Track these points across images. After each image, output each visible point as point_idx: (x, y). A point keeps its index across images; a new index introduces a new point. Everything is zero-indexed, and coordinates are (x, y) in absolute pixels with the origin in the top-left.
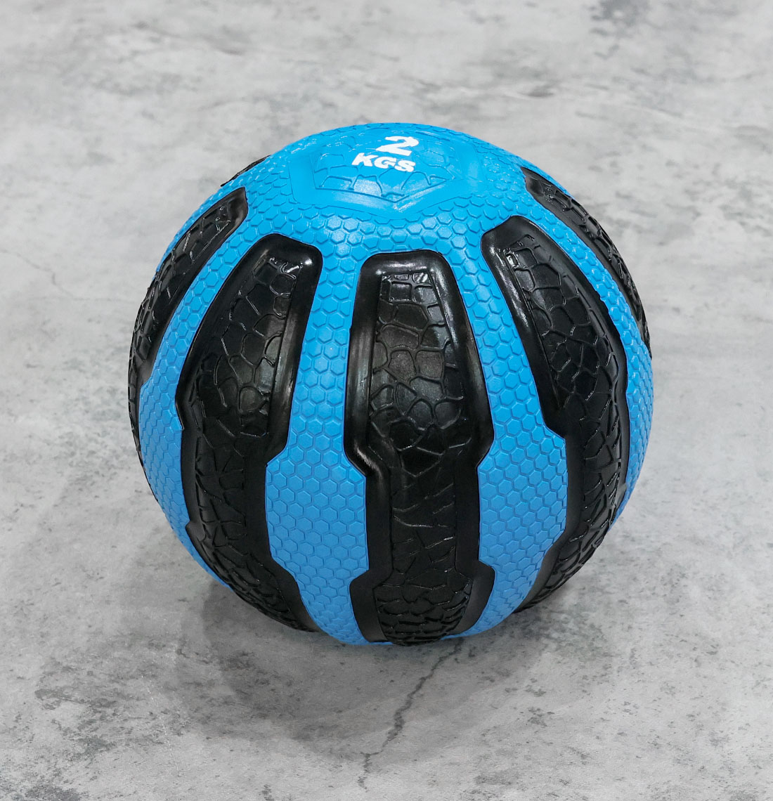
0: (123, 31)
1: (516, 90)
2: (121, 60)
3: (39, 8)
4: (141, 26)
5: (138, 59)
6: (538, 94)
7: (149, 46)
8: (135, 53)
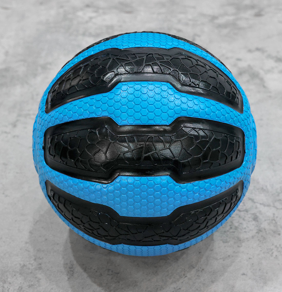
0: (82, 9)
1: (249, 14)
2: (87, 22)
3: (41, 4)
4: (88, 6)
5: (94, 20)
6: (258, 15)
7: (93, 15)
8: (91, 18)
